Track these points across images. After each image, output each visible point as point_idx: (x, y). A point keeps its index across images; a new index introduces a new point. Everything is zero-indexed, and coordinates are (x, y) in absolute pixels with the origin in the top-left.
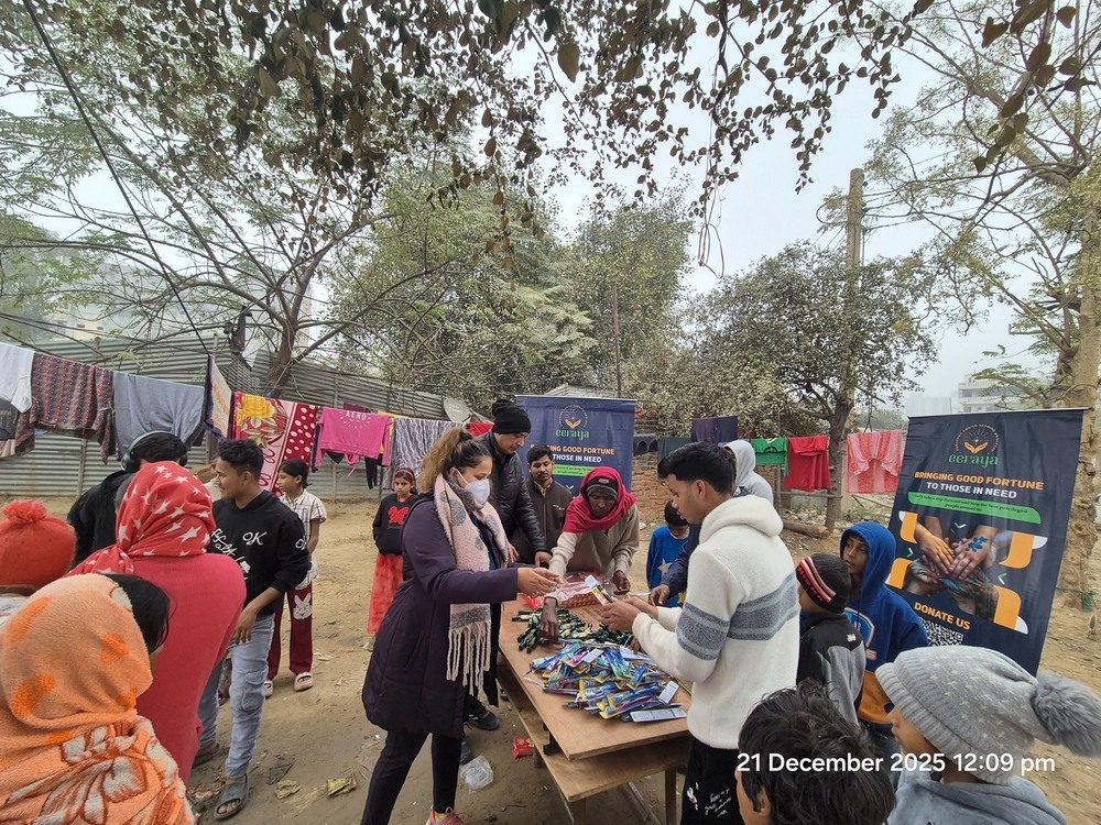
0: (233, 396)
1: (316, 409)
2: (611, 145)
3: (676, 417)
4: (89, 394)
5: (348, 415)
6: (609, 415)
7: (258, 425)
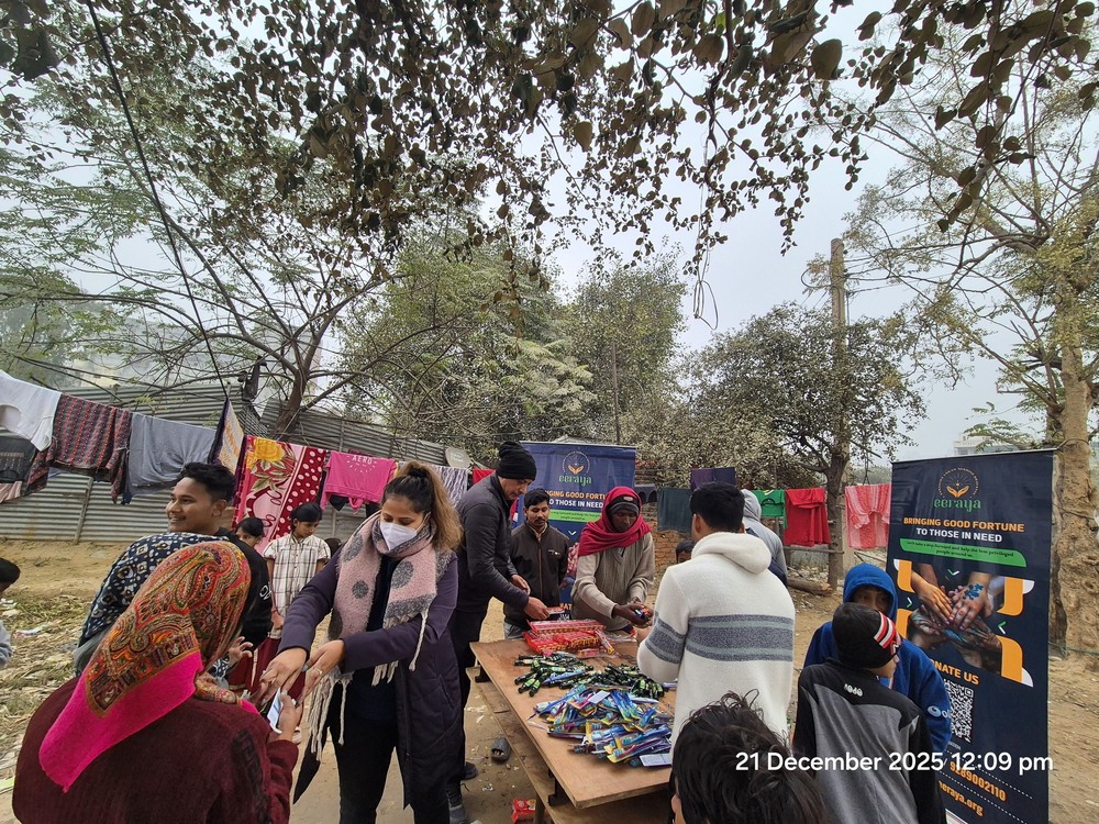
0: (245, 439)
1: (325, 452)
2: (610, 214)
3: (674, 467)
4: (107, 434)
5: (355, 459)
6: (610, 461)
7: (267, 468)
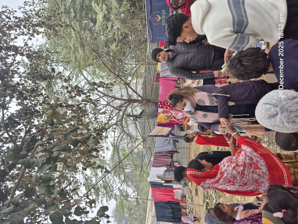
1: (160, 102)
4: (161, 157)
5: (161, 93)
7: (167, 117)
